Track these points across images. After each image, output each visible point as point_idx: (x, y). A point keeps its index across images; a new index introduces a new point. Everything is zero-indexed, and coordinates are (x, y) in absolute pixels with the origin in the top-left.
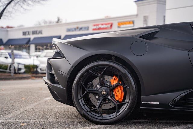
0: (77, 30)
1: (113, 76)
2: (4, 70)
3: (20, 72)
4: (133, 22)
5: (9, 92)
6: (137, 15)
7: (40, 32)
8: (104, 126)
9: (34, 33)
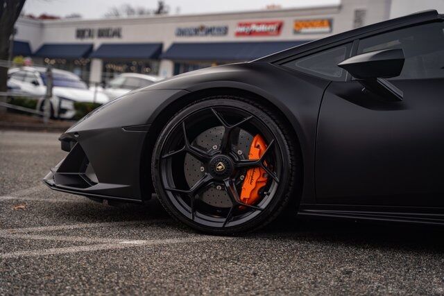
2: (29, 110)
3: (63, 116)
4: (330, 23)
6: (340, 7)
7: (117, 33)
9: (102, 33)
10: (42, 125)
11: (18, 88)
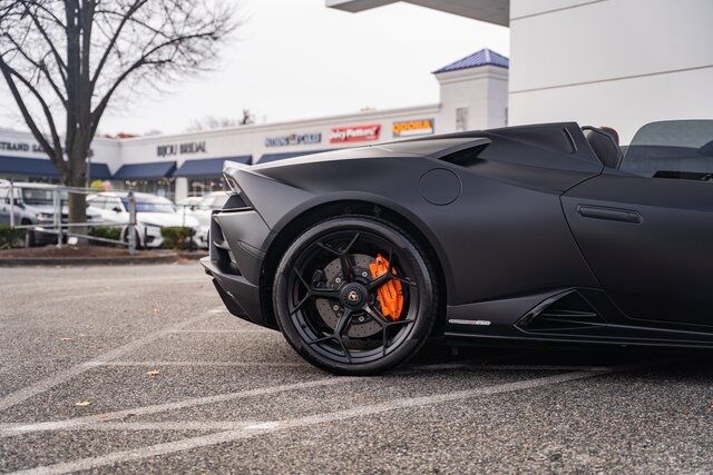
0: (291, 142)
1: (376, 257)
2: (113, 241)
3: (150, 244)
4: (431, 123)
5: (123, 293)
6: (440, 106)
7: (201, 148)
8: (353, 379)
9: (184, 149)
10: (128, 257)
11: (99, 216)
